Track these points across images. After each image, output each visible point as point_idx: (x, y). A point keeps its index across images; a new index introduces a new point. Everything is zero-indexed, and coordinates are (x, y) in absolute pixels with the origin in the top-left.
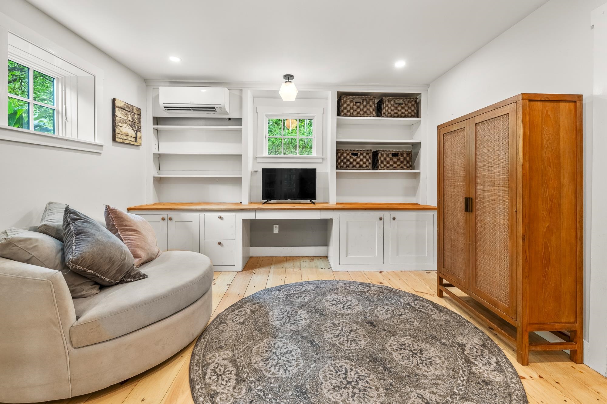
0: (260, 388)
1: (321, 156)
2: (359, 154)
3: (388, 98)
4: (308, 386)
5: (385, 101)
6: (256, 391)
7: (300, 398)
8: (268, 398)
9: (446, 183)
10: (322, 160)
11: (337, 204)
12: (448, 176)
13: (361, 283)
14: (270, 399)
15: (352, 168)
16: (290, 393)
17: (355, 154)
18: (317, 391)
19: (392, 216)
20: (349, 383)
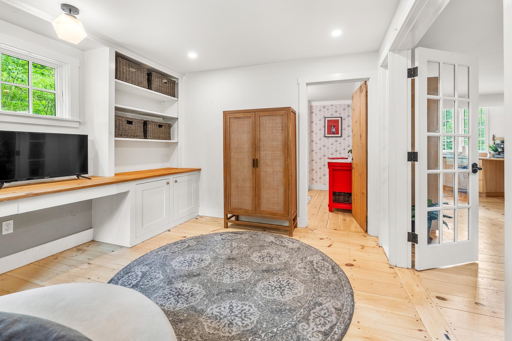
0: (263, 335)
1: (77, 119)
2: (133, 122)
3: (157, 75)
4: (274, 307)
5: (154, 76)
6: (265, 338)
7: (283, 313)
8: (277, 331)
9: (231, 150)
10: (78, 124)
11: (116, 175)
12: (234, 145)
13: (174, 243)
14: (277, 330)
15: (127, 136)
16: (277, 318)
17: (130, 123)
18: (281, 303)
19: (175, 179)
20: (280, 287)
